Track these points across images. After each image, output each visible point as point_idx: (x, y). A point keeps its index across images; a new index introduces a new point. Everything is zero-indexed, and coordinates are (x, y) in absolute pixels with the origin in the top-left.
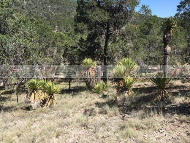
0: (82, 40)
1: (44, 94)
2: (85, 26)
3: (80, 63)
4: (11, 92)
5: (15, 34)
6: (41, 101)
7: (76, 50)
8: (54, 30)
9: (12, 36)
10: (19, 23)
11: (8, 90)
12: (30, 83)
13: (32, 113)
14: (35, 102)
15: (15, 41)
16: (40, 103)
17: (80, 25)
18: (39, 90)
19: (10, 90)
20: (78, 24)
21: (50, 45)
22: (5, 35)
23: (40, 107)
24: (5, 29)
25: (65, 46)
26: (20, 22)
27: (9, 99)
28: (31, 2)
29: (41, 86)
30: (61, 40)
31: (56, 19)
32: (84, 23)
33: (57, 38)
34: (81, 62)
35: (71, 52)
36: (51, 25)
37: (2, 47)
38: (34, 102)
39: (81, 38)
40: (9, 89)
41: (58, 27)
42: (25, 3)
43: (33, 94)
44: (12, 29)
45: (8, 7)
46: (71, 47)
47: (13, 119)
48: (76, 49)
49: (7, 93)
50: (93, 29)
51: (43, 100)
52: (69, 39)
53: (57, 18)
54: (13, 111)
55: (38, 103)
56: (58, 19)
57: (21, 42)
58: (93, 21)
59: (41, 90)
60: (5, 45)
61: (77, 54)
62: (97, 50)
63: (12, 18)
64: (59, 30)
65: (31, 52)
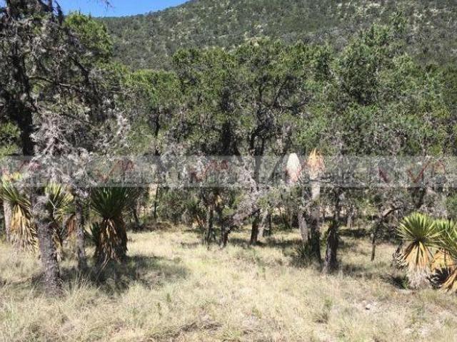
1: (443, 256)
4: (359, 234)
5: (390, 104)
6: (434, 273)
9: (385, 109)
10: (403, 77)
11: (352, 229)
12: (410, 221)
13: (408, 295)
14: (418, 270)
15: (389, 120)
16: (431, 278)
18: (431, 243)
19: (356, 228)
22: (368, 107)
23: (431, 287)
24: (369, 93)
26: (407, 74)
27: (353, 248)
28: (431, 24)
29: (437, 235)
37: (360, 132)
38: (415, 270)
40: (354, 225)
42: (415, 29)
43: (415, 251)
44: (385, 93)
45: (383, 43)
47: (363, 296)
49: (350, 235)
51: (438, 271)
54: (363, 278)
55: (425, 275)
57: (402, 122)
59: (438, 244)
60: (367, 128)
63: (389, 68)
65: (423, 146)
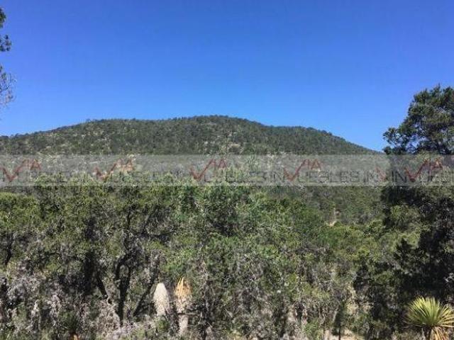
0: (404, 246)
2: (414, 213)
3: (403, 309)
5: (249, 236)
7: (389, 273)
8: (330, 221)
9: (245, 240)
10: (259, 211)
15: (249, 251)
17: (397, 211)
20: (391, 208)
21: (321, 258)
22: (231, 238)
24: (231, 225)
25: (358, 261)
26: (262, 209)
30: (347, 245)
31: (334, 196)
32: (410, 205)
33: (337, 241)
34: (405, 306)
35: (376, 278)
36: (321, 209)
37: (224, 262)
39: (403, 242)
41: (338, 212)
44: (244, 225)
46: (377, 265)
48: (391, 270)
50: (435, 220)
52: (369, 243)
53: (336, 192)
56: (339, 196)
57: (261, 252)
58: (436, 198)
60: (230, 258)
61: (392, 284)
62: (451, 274)
63: (247, 203)
64: (340, 221)
65: (281, 274)
